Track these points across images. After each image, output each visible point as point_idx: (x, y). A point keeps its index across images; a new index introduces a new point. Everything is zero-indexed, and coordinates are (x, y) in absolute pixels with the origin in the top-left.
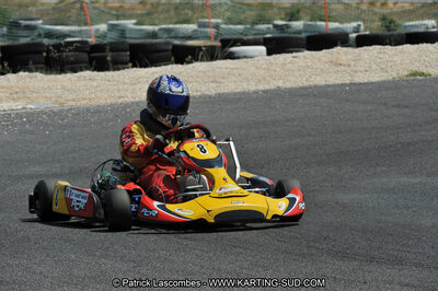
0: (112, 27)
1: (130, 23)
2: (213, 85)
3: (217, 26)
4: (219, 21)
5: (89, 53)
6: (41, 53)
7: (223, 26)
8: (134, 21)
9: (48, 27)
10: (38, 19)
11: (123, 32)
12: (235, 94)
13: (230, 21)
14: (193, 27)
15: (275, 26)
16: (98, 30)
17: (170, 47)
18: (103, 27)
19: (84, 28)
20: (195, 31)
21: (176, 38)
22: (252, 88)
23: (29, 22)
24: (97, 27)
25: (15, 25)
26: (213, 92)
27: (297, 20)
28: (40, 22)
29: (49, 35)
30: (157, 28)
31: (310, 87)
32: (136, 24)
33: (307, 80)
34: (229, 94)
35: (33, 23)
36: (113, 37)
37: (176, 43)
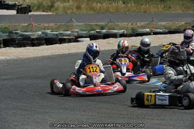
0: (43, 33)
1: (49, 31)
3: (77, 32)
4: (78, 30)
5: (31, 41)
6: (16, 41)
7: (79, 32)
9: (22, 33)
11: (46, 34)
13: (81, 30)
14: (70, 32)
15: (97, 32)
17: (58, 39)
18: (40, 33)
19: (34, 33)
21: (64, 36)
22: (80, 51)
23: (15, 31)
24: (38, 33)
25: (11, 32)
26: (67, 53)
28: (19, 31)
29: (22, 35)
30: (58, 33)
35: (17, 31)
36: (43, 35)
37: (60, 37)
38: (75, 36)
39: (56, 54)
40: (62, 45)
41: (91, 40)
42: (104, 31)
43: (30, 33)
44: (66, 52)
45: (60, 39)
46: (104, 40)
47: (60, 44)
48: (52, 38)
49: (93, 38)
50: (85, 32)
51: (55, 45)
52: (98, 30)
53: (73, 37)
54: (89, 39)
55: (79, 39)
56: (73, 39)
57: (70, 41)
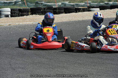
0: (62, 4)
1: (67, 3)
2: (82, 18)
3: (90, 3)
4: (91, 2)
5: (53, 10)
6: (41, 10)
8: (68, 2)
9: (45, 3)
10: (43, 1)
11: (65, 5)
12: (87, 20)
13: (93, 2)
14: (84, 3)
15: (105, 3)
16: (59, 4)
17: (75, 8)
18: (60, 4)
19: (55, 4)
20: (84, 4)
23: (41, 2)
24: (58, 3)
25: (37, 3)
27: (111, 2)
28: (44, 2)
30: (74, 4)
31: (106, 18)
32: (68, 3)
33: (106, 17)
34: (85, 20)
35: (42, 2)
36: (63, 6)
37: (76, 7)
38: (88, 7)
39: (73, 20)
40: (77, 13)
41: (100, 10)
42: (111, 3)
43: (53, 4)
44: (81, 19)
45: (76, 8)
46: (111, 10)
47: (76, 12)
48: (70, 8)
49: (102, 8)
50: (96, 3)
51: (72, 13)
52: (106, 2)
53: (87, 7)
54: (99, 9)
55: (91, 9)
56: (86, 9)
57: (84, 10)
